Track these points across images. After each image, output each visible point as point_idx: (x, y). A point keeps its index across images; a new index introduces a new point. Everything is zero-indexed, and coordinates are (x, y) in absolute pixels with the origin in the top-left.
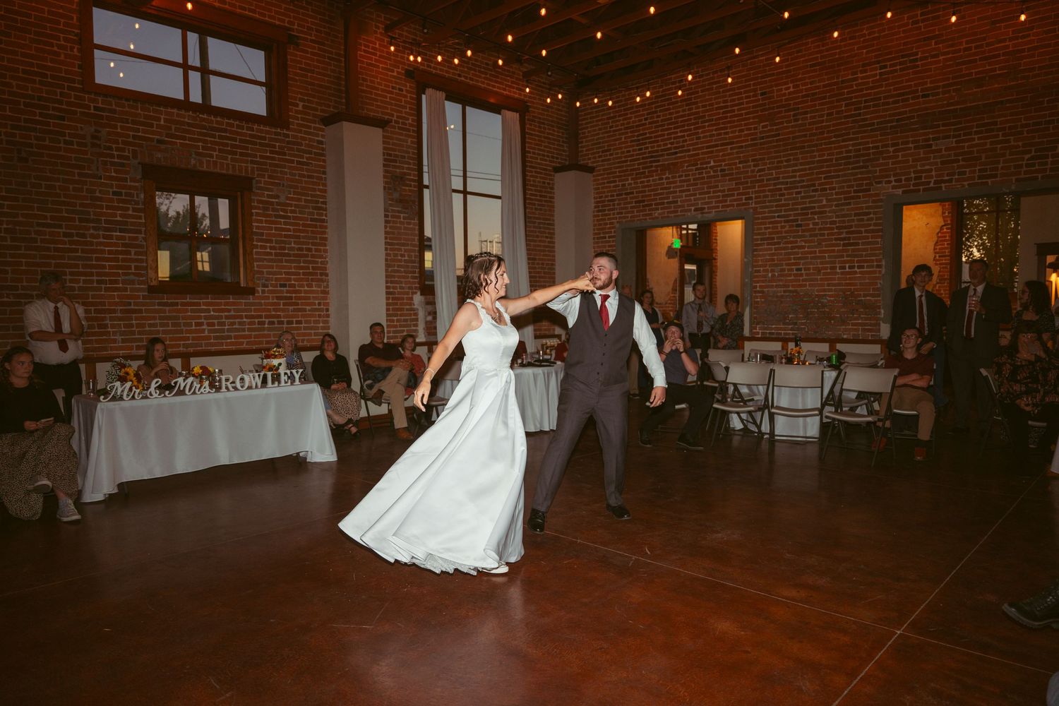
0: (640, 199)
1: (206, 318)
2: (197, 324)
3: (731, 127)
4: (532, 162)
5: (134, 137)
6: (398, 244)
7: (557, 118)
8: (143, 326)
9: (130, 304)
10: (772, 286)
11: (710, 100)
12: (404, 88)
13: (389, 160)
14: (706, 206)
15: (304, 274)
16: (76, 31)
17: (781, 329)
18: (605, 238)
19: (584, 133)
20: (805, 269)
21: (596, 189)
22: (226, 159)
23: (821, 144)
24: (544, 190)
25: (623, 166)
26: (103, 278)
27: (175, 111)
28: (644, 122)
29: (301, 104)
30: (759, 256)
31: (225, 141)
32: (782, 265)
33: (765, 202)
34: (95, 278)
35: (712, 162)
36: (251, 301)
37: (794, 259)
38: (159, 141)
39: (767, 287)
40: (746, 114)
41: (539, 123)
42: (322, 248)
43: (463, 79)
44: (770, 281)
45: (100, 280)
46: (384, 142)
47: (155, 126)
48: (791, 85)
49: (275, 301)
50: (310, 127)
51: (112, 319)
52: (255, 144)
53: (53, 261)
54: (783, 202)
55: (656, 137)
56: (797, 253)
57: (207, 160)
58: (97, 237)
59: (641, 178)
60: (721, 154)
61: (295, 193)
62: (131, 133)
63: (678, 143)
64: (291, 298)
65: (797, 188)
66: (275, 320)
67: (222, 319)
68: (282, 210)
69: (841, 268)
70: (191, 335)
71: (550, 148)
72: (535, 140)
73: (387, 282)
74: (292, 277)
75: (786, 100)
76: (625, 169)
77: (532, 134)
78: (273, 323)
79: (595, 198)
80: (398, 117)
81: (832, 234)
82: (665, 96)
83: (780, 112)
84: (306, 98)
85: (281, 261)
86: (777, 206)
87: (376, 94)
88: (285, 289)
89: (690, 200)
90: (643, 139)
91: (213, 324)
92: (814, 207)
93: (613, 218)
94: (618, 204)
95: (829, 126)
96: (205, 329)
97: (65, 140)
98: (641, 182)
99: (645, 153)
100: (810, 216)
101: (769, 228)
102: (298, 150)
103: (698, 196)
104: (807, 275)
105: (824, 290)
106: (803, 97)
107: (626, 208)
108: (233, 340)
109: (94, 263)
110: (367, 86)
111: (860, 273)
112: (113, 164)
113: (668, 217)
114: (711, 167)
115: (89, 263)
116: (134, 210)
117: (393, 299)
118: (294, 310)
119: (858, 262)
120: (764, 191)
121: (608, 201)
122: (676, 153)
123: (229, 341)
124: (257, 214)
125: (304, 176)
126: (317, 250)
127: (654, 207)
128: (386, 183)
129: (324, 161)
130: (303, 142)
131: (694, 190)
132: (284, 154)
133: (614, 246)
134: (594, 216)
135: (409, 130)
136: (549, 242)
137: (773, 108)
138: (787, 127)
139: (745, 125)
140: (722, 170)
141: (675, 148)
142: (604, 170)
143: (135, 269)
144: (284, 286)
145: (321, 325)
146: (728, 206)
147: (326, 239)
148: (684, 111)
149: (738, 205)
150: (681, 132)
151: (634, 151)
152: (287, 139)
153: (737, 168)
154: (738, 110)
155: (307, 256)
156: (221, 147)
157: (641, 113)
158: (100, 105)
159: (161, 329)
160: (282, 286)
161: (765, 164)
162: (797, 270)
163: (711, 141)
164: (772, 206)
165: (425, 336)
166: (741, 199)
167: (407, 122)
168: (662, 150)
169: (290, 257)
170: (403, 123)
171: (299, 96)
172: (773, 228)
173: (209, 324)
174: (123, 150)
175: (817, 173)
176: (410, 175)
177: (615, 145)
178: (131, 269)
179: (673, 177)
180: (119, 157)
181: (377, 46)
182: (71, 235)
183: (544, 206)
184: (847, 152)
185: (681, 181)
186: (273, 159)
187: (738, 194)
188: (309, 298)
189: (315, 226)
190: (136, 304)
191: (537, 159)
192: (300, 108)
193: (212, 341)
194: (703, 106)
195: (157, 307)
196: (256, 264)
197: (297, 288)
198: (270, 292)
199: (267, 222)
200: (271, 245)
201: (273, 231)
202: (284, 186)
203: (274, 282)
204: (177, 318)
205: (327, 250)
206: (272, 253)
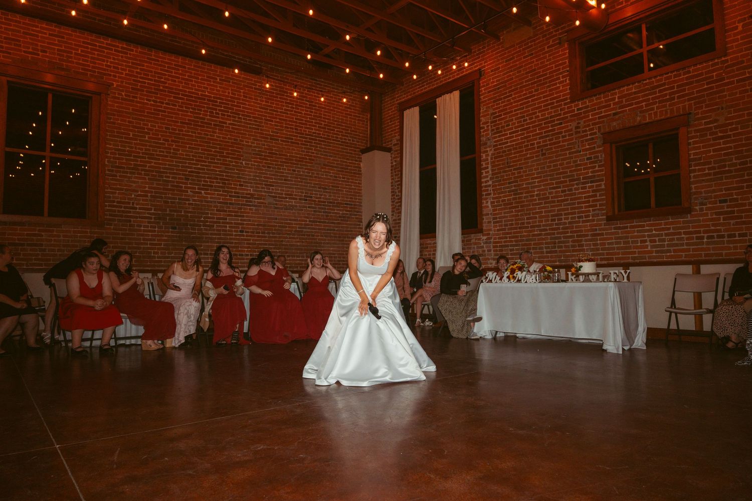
1: (649, 236)
2: (642, 242)
5: (599, 118)
8: (604, 244)
9: (596, 230)
15: (748, 187)
16: (568, 69)
22: (665, 106)
26: (581, 215)
27: (626, 88)
29: (741, 25)
31: (664, 93)
34: (577, 215)
36: (689, 219)
38: (615, 114)
45: (579, 216)
47: (612, 105)
49: (714, 216)
51: (586, 240)
52: (693, 83)
53: (557, 208)
57: (649, 114)
58: (577, 189)
61: (735, 111)
62: (597, 116)
64: (733, 212)
66: (715, 234)
67: (662, 236)
68: (721, 131)
70: (637, 250)
74: (734, 192)
78: (712, 237)
85: (721, 179)
88: (726, 204)
91: (655, 241)
96: (647, 245)
97: (562, 136)
102: (740, 69)
108: (673, 254)
112: (587, 140)
115: (574, 206)
116: (599, 166)
118: (737, 223)
123: (668, 254)
124: (695, 143)
132: (722, 79)
143: (600, 206)
144: (725, 201)
152: (725, 64)
156: (661, 99)
158: (580, 106)
159: (616, 246)
160: (721, 202)
169: (731, 172)
173: (651, 241)
174: (593, 129)
178: (598, 207)
180: (591, 134)
182: (565, 191)
186: (712, 88)
190: (600, 230)
193: (654, 254)
195: (613, 231)
196: (693, 186)
197: (740, 202)
198: (707, 209)
199: (703, 147)
200: (710, 166)
201: (712, 153)
202: (722, 108)
203: (713, 200)
204: (627, 237)
206: (710, 173)
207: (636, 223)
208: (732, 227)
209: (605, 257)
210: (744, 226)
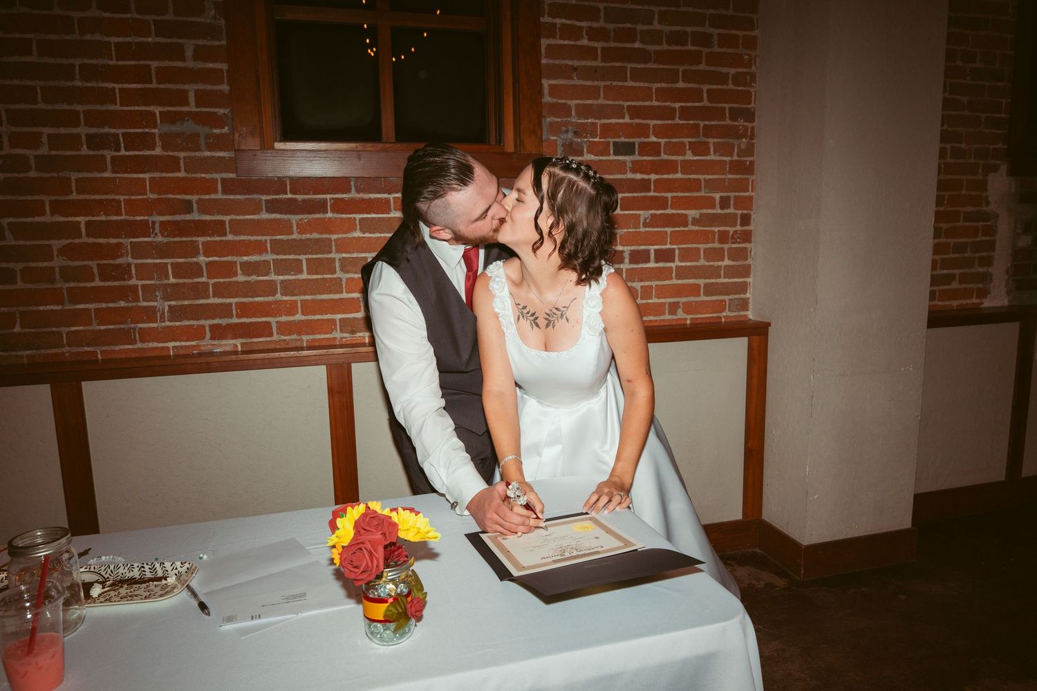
8: (229, 269)
9: (187, 207)
15: (685, 114)
26: (106, 130)
34: (83, 130)
42: (741, 33)
45: (95, 135)
51: (138, 251)
64: (644, 185)
74: (652, 123)
85: (621, 75)
88: (628, 158)
109: (78, 84)
115: (63, 84)
118: (654, 221)
126: (726, 41)
143: (197, 106)
144: (627, 149)
145: (727, 262)
155: (695, 58)
159: (281, 278)
160: (621, 149)
165: (1008, 293)
169: (648, 60)
178: (187, 104)
188: (695, 185)
195: (265, 216)
196: (546, 83)
197: (664, 157)
200: (595, 25)
203: (597, 140)
204: (323, 246)
205: (756, 37)
206: (596, 49)
207: (358, 191)
208: (642, 229)
209: (235, 320)
210: (669, 230)
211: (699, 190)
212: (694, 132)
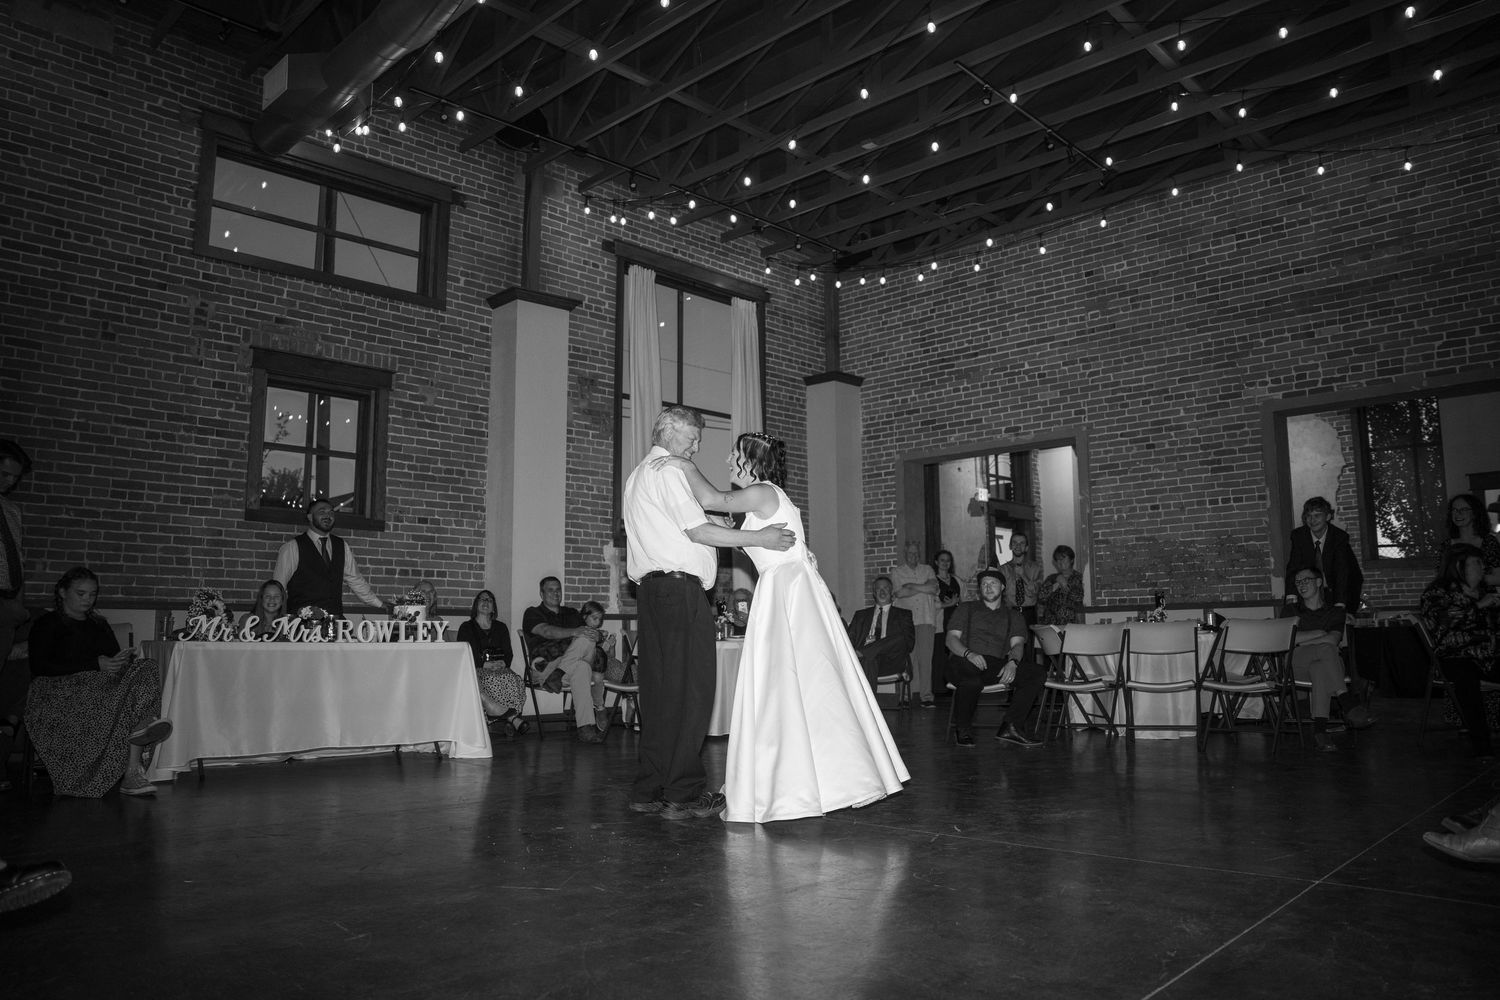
0: (929, 419)
3: (1049, 318)
4: (774, 369)
5: (249, 314)
6: (584, 472)
7: (809, 312)
10: (1120, 533)
11: (1019, 283)
12: (600, 264)
13: (576, 356)
14: (1021, 425)
15: (452, 506)
17: (1135, 593)
18: (880, 475)
19: (848, 332)
20: (1164, 507)
21: (865, 408)
22: (360, 345)
23: (1171, 337)
24: (791, 408)
25: (902, 375)
26: (190, 496)
28: (929, 315)
29: (463, 279)
30: (1100, 491)
31: (362, 323)
32: (1131, 502)
33: (1102, 416)
34: (179, 495)
35: (1026, 364)
36: (379, 539)
37: (1148, 493)
38: (278, 320)
39: (1111, 534)
40: (1068, 300)
41: (784, 317)
42: (479, 471)
43: (679, 255)
44: (1115, 526)
46: (571, 333)
47: (275, 300)
48: (1125, 262)
49: (411, 541)
50: (472, 309)
52: (399, 327)
54: (1127, 415)
55: (947, 334)
56: (1152, 484)
57: (336, 347)
59: (928, 390)
60: (1038, 353)
61: (446, 395)
62: (244, 309)
63: (978, 340)
64: (432, 539)
65: (1144, 395)
66: (410, 569)
68: (429, 417)
69: (1211, 502)
71: (800, 351)
72: (779, 339)
73: (567, 525)
74: (436, 509)
75: (1119, 281)
76: (905, 378)
77: (773, 332)
78: (405, 573)
79: (863, 420)
80: (590, 300)
81: (1197, 456)
82: (957, 279)
83: (1114, 296)
84: (470, 271)
85: (422, 486)
86: (1118, 421)
87: (562, 270)
88: (424, 525)
89: (999, 417)
90: (930, 337)
92: (1169, 421)
93: (892, 448)
94: (898, 427)
95: (1179, 313)
98: (929, 396)
99: (933, 356)
100: (1164, 433)
101: (1110, 451)
102: (455, 338)
103: (1009, 412)
104: (1166, 514)
105: (1192, 535)
106: (1141, 276)
107: (910, 432)
110: (551, 259)
111: (1238, 508)
112: (218, 347)
113: (968, 442)
114: (1025, 372)
116: (239, 408)
117: (575, 549)
118: (436, 557)
119: (1234, 492)
120: (1101, 401)
121: (884, 423)
122: (976, 355)
124: (395, 421)
125: (459, 372)
126: (471, 474)
127: (948, 428)
128: (570, 386)
129: (489, 354)
130: (463, 328)
131: (1003, 403)
132: (436, 342)
133: (894, 486)
134: (864, 445)
135: (605, 318)
136: (800, 482)
137: (1104, 292)
138: (1125, 316)
139: (1068, 314)
140: (1040, 376)
141: (975, 348)
142: (877, 381)
143: (232, 486)
144: (424, 521)
145: (472, 580)
146: (1051, 424)
147: (484, 459)
148: (983, 298)
149: (1065, 422)
150: (981, 326)
151: (918, 353)
152: (442, 323)
153: (1060, 372)
154: (1058, 295)
155: (457, 481)
156: (355, 331)
157: (926, 303)
158: (211, 273)
160: (421, 521)
161: (1099, 365)
162: (1153, 508)
163: (1024, 337)
164: (1113, 422)
165: (619, 606)
166: (1070, 414)
167: (603, 307)
168: (957, 351)
169: (435, 481)
170: (597, 309)
171: (462, 269)
172: (1116, 451)
174: (233, 329)
175: (1170, 375)
176: (603, 377)
177: (891, 346)
178: (226, 485)
179: (973, 387)
180: (227, 338)
181: (567, 210)
183: (792, 430)
184: (1206, 345)
185: (984, 392)
186: (421, 348)
187: (1065, 407)
189: (472, 441)
190: (228, 534)
191: (781, 365)
192: (462, 284)
194: (1010, 292)
196: (387, 488)
197: (442, 526)
198: (405, 528)
199: (407, 431)
200: (411, 463)
201: (415, 445)
202: (432, 385)
203: (411, 516)
205: (485, 474)
206: (410, 474)
208: (430, 560)
210: (443, 562)
211: (458, 543)
212: (457, 515)
